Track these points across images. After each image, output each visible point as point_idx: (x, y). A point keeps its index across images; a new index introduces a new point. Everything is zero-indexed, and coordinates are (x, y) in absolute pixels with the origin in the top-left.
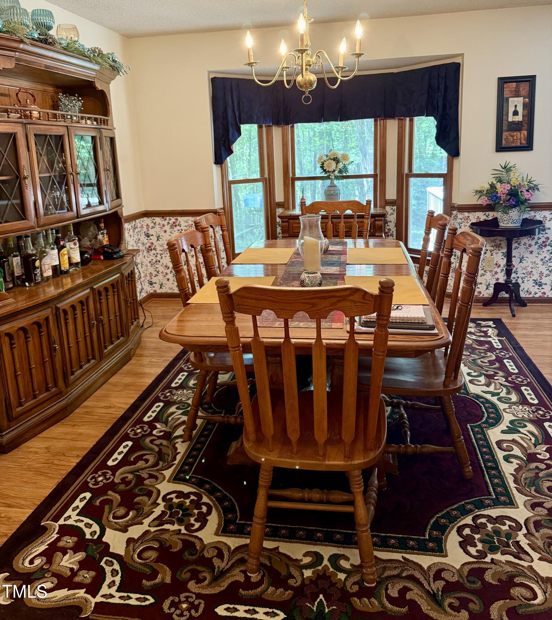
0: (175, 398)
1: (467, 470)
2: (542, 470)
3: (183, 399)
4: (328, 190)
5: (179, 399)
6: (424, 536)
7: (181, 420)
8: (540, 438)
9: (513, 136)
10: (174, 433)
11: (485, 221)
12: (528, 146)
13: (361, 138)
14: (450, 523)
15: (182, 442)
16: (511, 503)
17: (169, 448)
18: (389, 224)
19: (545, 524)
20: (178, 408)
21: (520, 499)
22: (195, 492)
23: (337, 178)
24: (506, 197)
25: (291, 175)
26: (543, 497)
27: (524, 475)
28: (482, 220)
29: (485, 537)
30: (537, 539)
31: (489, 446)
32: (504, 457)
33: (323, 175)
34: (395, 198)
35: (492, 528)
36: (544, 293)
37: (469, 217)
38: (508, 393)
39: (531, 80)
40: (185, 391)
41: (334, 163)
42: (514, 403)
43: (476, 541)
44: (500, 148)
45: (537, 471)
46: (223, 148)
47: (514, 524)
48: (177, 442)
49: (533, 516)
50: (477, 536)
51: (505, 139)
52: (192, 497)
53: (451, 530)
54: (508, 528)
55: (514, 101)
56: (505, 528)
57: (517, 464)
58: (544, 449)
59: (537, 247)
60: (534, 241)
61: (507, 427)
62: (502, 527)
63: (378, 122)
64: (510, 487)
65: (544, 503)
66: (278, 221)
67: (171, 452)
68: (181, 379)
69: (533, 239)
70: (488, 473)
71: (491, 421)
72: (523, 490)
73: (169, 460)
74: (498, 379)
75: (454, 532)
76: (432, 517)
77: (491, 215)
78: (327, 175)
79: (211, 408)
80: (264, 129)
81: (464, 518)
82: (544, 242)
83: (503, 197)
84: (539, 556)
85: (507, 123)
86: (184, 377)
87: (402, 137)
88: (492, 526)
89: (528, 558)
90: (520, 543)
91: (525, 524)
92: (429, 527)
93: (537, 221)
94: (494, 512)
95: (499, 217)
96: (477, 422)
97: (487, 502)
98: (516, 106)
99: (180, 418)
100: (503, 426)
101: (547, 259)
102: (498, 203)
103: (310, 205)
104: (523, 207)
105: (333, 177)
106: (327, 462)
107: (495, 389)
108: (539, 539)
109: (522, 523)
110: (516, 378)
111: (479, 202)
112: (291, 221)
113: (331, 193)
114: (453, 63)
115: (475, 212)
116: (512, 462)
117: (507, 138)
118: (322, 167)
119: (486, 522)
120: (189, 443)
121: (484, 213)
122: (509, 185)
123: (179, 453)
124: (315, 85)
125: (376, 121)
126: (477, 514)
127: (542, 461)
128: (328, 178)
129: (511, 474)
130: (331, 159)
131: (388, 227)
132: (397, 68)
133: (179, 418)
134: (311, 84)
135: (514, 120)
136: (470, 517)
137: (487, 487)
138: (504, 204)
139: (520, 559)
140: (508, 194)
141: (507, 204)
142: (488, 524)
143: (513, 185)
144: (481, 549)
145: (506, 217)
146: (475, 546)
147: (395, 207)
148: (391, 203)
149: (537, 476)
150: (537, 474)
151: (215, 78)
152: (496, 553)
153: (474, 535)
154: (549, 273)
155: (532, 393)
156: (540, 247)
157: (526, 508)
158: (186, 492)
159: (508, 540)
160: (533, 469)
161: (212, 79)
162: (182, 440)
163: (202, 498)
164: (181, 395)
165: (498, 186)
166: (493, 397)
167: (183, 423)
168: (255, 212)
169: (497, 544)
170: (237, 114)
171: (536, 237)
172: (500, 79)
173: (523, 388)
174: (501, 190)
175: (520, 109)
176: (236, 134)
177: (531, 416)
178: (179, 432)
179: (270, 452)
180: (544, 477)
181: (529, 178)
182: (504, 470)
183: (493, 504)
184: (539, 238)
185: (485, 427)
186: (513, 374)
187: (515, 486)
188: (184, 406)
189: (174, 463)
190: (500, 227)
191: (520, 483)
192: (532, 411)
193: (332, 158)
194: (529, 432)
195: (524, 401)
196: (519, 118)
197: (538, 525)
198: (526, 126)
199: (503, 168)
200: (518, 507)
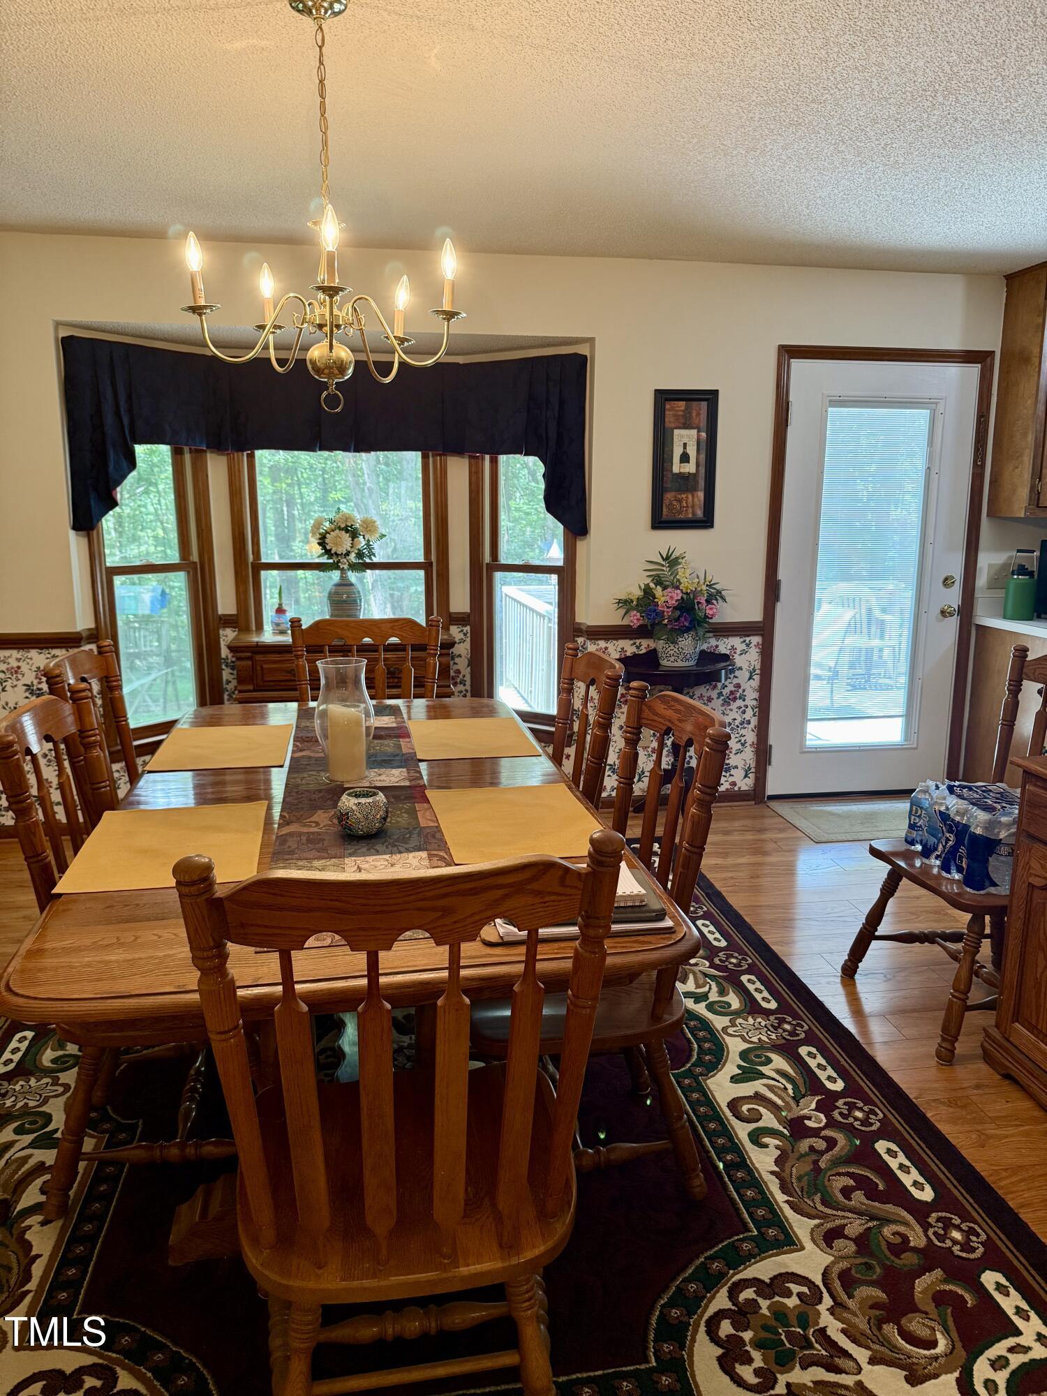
0: (9, 1103)
1: (696, 1182)
2: (822, 1153)
3: (31, 1104)
4: (336, 593)
5: (20, 1105)
6: (648, 1362)
7: (32, 1162)
8: (800, 1082)
9: (680, 501)
10: (17, 1202)
11: (635, 656)
12: (706, 522)
13: (357, 483)
14: (690, 1314)
15: (43, 1224)
16: (788, 1242)
17: (7, 1247)
18: (457, 660)
19: (858, 1276)
20: (19, 1131)
21: (801, 1227)
22: (95, 1365)
23: (353, 567)
24: (672, 612)
25: (251, 558)
26: (840, 1213)
27: (794, 1169)
28: (628, 654)
29: (764, 1334)
30: (855, 1314)
31: (717, 1117)
32: (749, 1135)
33: (324, 560)
34: (468, 610)
35: (769, 1308)
36: (734, 784)
37: (606, 648)
38: (722, 992)
39: (711, 397)
40: (33, 1082)
41: (346, 538)
42: (737, 1013)
43: (748, 1348)
44: (660, 522)
45: (814, 1157)
46: (93, 495)
47: (805, 1290)
48: (30, 1227)
49: (833, 1263)
50: (747, 1336)
51: (668, 507)
52: (90, 1382)
53: (696, 1332)
54: (798, 1302)
55: (682, 436)
56: (792, 1302)
57: (777, 1147)
58: (813, 1106)
59: (720, 701)
60: (716, 691)
61: (739, 1067)
62: (786, 1301)
63: (431, 459)
64: (776, 1202)
65: (844, 1226)
66: (223, 656)
67: (13, 1258)
68: (18, 1049)
69: (715, 687)
70: (730, 1180)
71: (707, 1058)
72: (803, 1206)
73: (12, 1283)
74: (696, 964)
75: (702, 1335)
76: (652, 1308)
77: (645, 645)
78: (332, 560)
79: (109, 1119)
80: (187, 457)
81: (713, 1297)
82: (732, 693)
83: (668, 613)
84: (868, 1353)
85: (670, 476)
86: (26, 1043)
87: (478, 492)
88: (768, 1302)
89: (852, 1363)
90: (829, 1333)
91: (825, 1284)
92: (652, 1336)
93: (720, 655)
94: (763, 1269)
95: (660, 649)
96: (683, 1066)
97: (746, 1246)
98: (685, 445)
99: (30, 1156)
100: (731, 1067)
101: (737, 723)
102: (660, 623)
103: (311, 627)
104: (701, 632)
105: (346, 567)
106: (464, 1270)
107: (698, 986)
108: (858, 1312)
109: (818, 1281)
110: (727, 958)
111: (625, 622)
112: (259, 657)
113: (343, 599)
114: (576, 354)
115: (617, 639)
116: (766, 1146)
117: (671, 504)
118: (322, 543)
119: (754, 1296)
120: (59, 1223)
121: (632, 642)
122: (679, 591)
123: (38, 1256)
124: (350, 371)
125: (425, 457)
126: (733, 1280)
127: (815, 1133)
128: (335, 566)
129: (772, 1173)
130: (340, 529)
131: (456, 667)
132: (467, 354)
133: (25, 1159)
134: (342, 368)
135: (682, 471)
136: (724, 1292)
137: (737, 1210)
138: (669, 627)
139: (839, 1371)
140: (675, 608)
141: (676, 625)
142: (760, 1300)
143: (684, 591)
144: (762, 1365)
145: (672, 649)
146: (750, 1361)
147: (468, 628)
148: (460, 619)
149: (817, 1170)
150: (816, 1162)
151: (71, 337)
152: (792, 1369)
153: (740, 1334)
154: (740, 747)
155: (762, 988)
156: (726, 703)
157: (818, 1246)
158: (68, 1370)
159: (804, 1329)
160: (806, 1154)
161: (63, 338)
162: (40, 1218)
163: (115, 1379)
164: (24, 1094)
165: (658, 591)
166: (698, 1005)
167: (41, 1168)
168: (137, 625)
169: (788, 1345)
170: (126, 421)
171: (719, 685)
172: (658, 393)
173: (744, 978)
174: (663, 599)
175: (692, 451)
176: (125, 464)
177: (774, 1037)
178: (32, 1196)
179: (320, 1268)
180: (829, 1169)
181: (708, 579)
182: (757, 1165)
183: (756, 1250)
184: (724, 687)
185: (702, 1075)
186: (721, 949)
187: (786, 1198)
188: (36, 1122)
189: (26, 1288)
190: (660, 669)
191: (792, 1191)
192: (772, 1026)
193: (343, 526)
194: (779, 1072)
195: (752, 1007)
196: (690, 468)
197: (849, 1283)
198: (702, 483)
199: (664, 560)
200: (803, 1248)
